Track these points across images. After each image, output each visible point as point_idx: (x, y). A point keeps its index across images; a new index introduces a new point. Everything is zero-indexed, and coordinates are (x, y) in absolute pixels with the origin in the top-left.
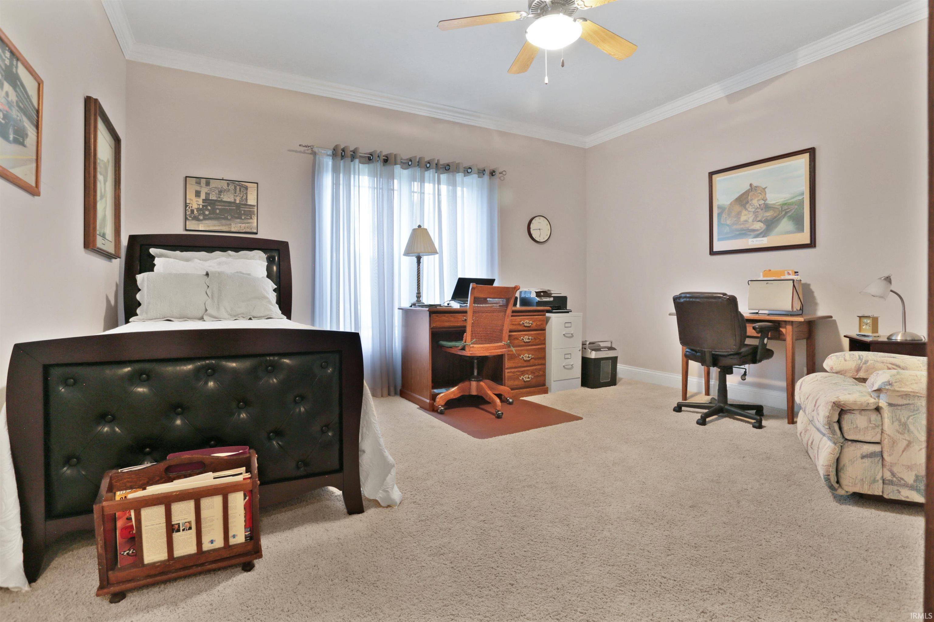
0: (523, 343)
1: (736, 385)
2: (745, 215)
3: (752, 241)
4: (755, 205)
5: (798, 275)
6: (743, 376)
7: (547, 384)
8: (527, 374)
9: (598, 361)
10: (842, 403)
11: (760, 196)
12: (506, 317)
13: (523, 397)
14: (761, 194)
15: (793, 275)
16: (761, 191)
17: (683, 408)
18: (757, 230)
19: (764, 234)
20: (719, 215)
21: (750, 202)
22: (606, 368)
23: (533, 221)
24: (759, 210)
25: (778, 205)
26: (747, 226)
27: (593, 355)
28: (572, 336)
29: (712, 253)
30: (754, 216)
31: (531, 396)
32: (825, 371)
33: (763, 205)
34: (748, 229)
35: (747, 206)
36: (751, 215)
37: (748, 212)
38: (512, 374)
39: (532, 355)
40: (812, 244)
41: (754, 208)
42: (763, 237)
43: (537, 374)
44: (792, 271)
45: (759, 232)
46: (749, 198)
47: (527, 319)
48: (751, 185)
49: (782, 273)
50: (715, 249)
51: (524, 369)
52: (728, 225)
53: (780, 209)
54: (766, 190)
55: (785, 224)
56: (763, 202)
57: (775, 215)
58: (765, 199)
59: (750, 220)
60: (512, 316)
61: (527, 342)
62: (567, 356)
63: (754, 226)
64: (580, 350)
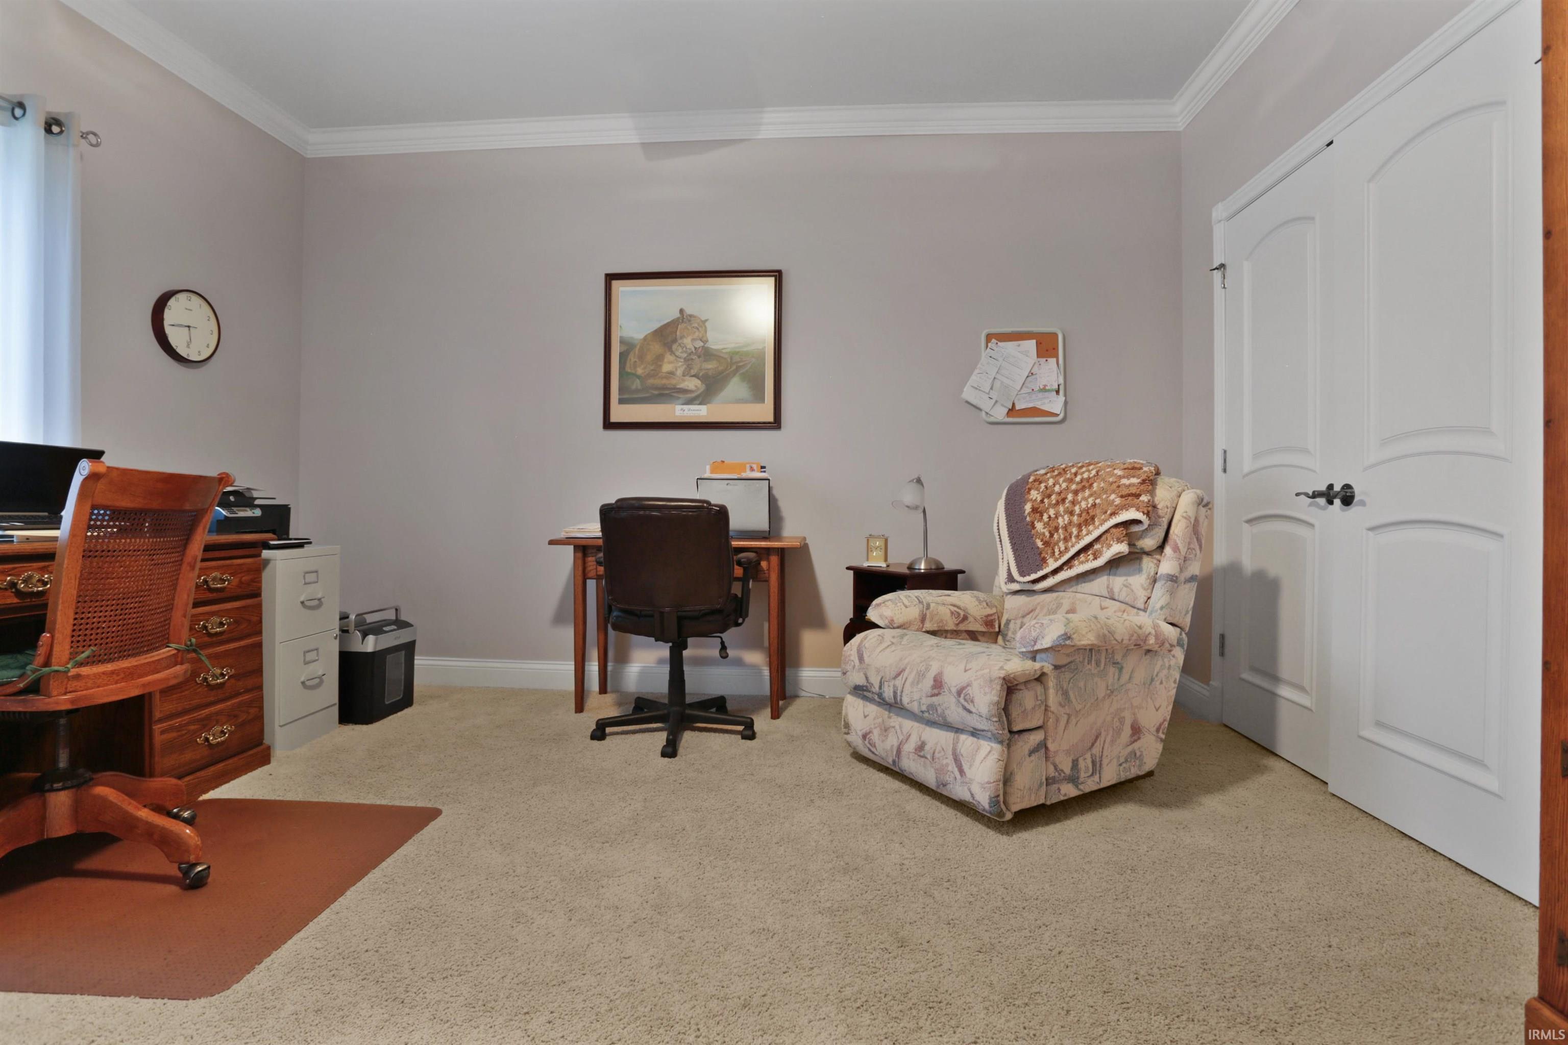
0: (206, 639)
1: (654, 665)
2: (670, 363)
3: (682, 410)
4: (688, 347)
5: (765, 472)
6: (723, 651)
7: (267, 741)
8: (217, 722)
9: (377, 657)
10: (1012, 676)
11: (697, 334)
12: (185, 567)
13: (206, 791)
14: (698, 329)
15: (758, 471)
16: (698, 325)
17: (608, 730)
18: (691, 391)
19: (703, 398)
20: (623, 356)
21: (680, 341)
22: (393, 671)
23: (172, 302)
24: (694, 357)
25: (726, 353)
26: (674, 382)
27: (370, 645)
28: (320, 603)
29: (609, 425)
30: (685, 366)
31: (228, 782)
32: (874, 626)
33: (700, 349)
34: (675, 388)
35: (674, 347)
36: (680, 364)
37: (674, 358)
38: (174, 734)
39: (231, 668)
40: (776, 423)
41: (686, 352)
42: (700, 404)
43: (243, 717)
44: (757, 464)
45: (693, 395)
46: (678, 333)
47: (216, 568)
48: (681, 311)
49: (742, 467)
50: (614, 418)
51: (206, 712)
52: (638, 377)
53: (729, 360)
54: (707, 324)
55: (736, 387)
56: (702, 344)
57: (721, 368)
58: (704, 339)
59: (679, 372)
60: (203, 560)
61: (217, 634)
62: (309, 655)
63: (686, 383)
64: (336, 638)
